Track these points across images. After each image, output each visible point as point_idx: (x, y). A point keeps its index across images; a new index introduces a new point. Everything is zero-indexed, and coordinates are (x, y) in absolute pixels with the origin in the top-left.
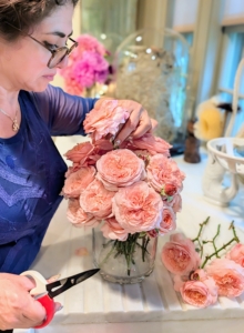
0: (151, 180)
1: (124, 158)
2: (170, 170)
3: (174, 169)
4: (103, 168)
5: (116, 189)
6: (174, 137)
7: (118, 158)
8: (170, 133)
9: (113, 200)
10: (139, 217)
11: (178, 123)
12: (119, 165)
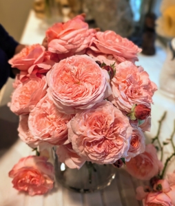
0: (116, 99)
1: (83, 69)
2: (140, 82)
3: (145, 82)
4: (55, 83)
5: (72, 112)
6: (132, 31)
7: (74, 69)
8: (129, 27)
9: (69, 124)
10: (102, 150)
11: (137, 17)
12: (76, 79)
